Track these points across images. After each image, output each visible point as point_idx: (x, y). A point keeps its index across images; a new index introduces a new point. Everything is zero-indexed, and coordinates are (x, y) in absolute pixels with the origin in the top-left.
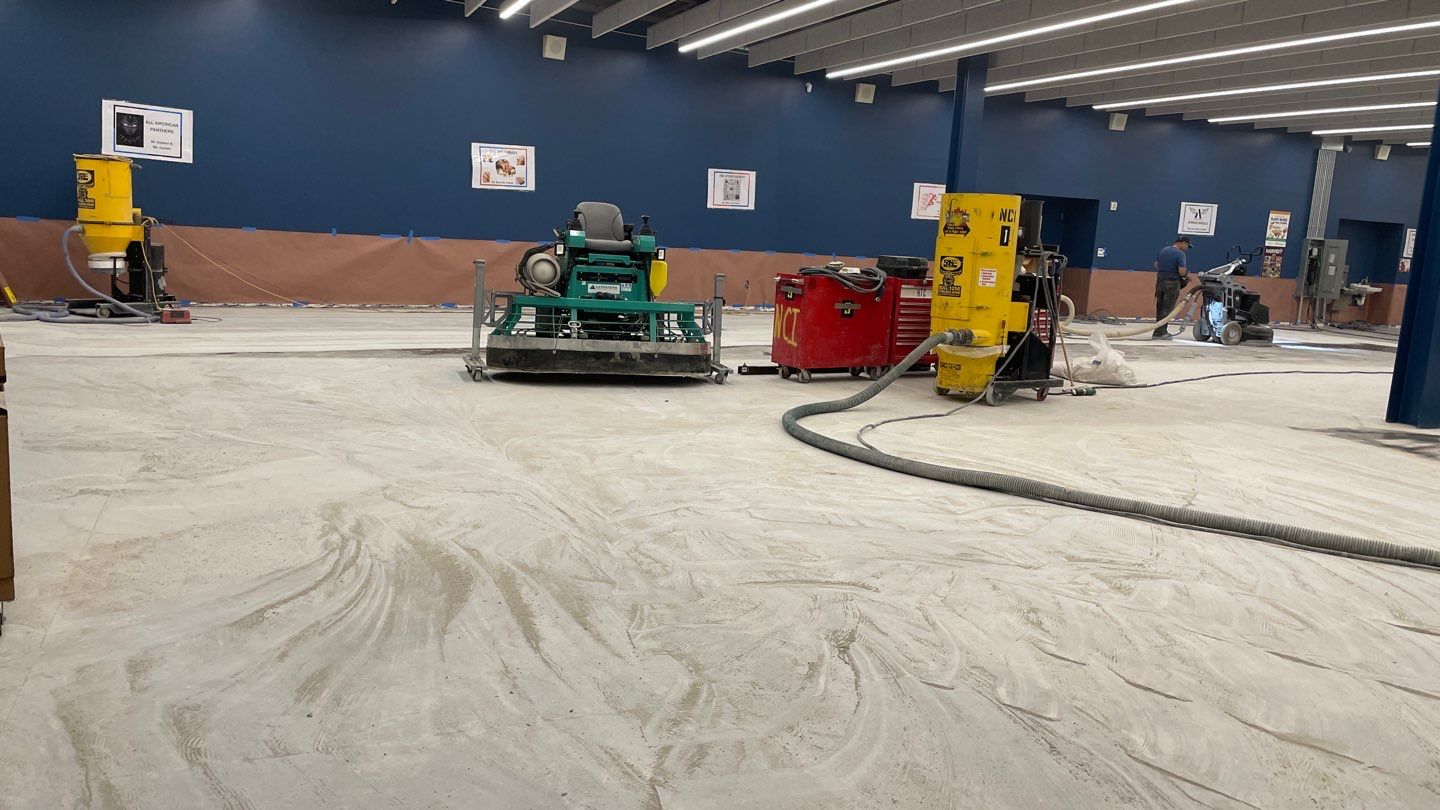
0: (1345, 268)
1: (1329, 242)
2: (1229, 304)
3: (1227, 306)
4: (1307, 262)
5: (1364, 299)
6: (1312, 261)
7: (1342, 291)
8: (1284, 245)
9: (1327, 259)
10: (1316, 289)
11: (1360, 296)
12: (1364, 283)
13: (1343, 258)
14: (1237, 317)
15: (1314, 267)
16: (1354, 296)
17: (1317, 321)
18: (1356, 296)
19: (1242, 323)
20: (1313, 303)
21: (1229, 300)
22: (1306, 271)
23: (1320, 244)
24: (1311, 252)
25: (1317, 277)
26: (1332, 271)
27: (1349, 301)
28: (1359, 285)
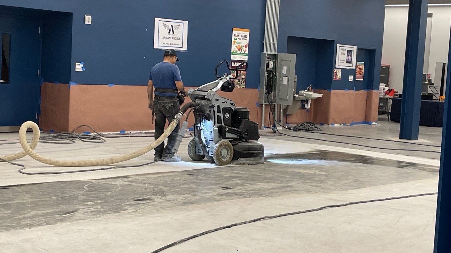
0: (294, 78)
1: (282, 56)
2: (220, 122)
3: (217, 124)
4: (266, 74)
5: (310, 103)
6: (270, 72)
7: (294, 97)
8: (246, 58)
9: (281, 71)
10: (274, 97)
11: (307, 102)
12: (309, 90)
13: (293, 70)
14: (228, 135)
15: (272, 77)
16: (302, 101)
17: (276, 124)
18: (304, 101)
19: (233, 141)
20: (273, 109)
21: (219, 118)
22: (265, 82)
23: (274, 57)
24: (268, 64)
25: (274, 86)
26: (285, 81)
27: (299, 105)
28: (306, 92)
